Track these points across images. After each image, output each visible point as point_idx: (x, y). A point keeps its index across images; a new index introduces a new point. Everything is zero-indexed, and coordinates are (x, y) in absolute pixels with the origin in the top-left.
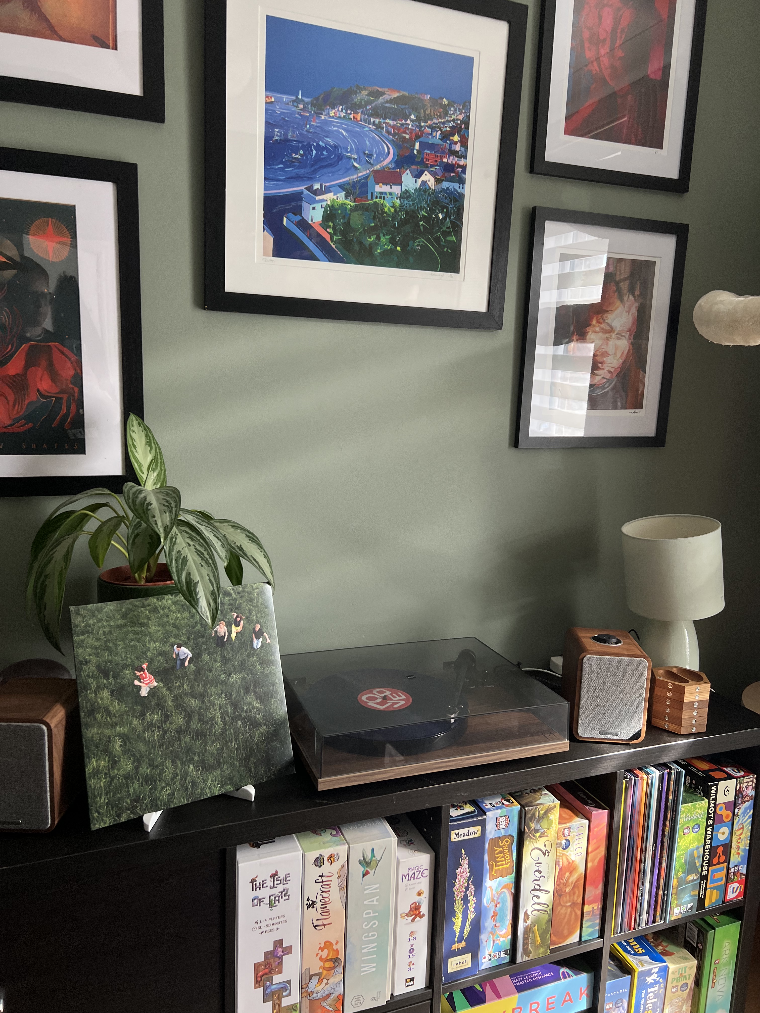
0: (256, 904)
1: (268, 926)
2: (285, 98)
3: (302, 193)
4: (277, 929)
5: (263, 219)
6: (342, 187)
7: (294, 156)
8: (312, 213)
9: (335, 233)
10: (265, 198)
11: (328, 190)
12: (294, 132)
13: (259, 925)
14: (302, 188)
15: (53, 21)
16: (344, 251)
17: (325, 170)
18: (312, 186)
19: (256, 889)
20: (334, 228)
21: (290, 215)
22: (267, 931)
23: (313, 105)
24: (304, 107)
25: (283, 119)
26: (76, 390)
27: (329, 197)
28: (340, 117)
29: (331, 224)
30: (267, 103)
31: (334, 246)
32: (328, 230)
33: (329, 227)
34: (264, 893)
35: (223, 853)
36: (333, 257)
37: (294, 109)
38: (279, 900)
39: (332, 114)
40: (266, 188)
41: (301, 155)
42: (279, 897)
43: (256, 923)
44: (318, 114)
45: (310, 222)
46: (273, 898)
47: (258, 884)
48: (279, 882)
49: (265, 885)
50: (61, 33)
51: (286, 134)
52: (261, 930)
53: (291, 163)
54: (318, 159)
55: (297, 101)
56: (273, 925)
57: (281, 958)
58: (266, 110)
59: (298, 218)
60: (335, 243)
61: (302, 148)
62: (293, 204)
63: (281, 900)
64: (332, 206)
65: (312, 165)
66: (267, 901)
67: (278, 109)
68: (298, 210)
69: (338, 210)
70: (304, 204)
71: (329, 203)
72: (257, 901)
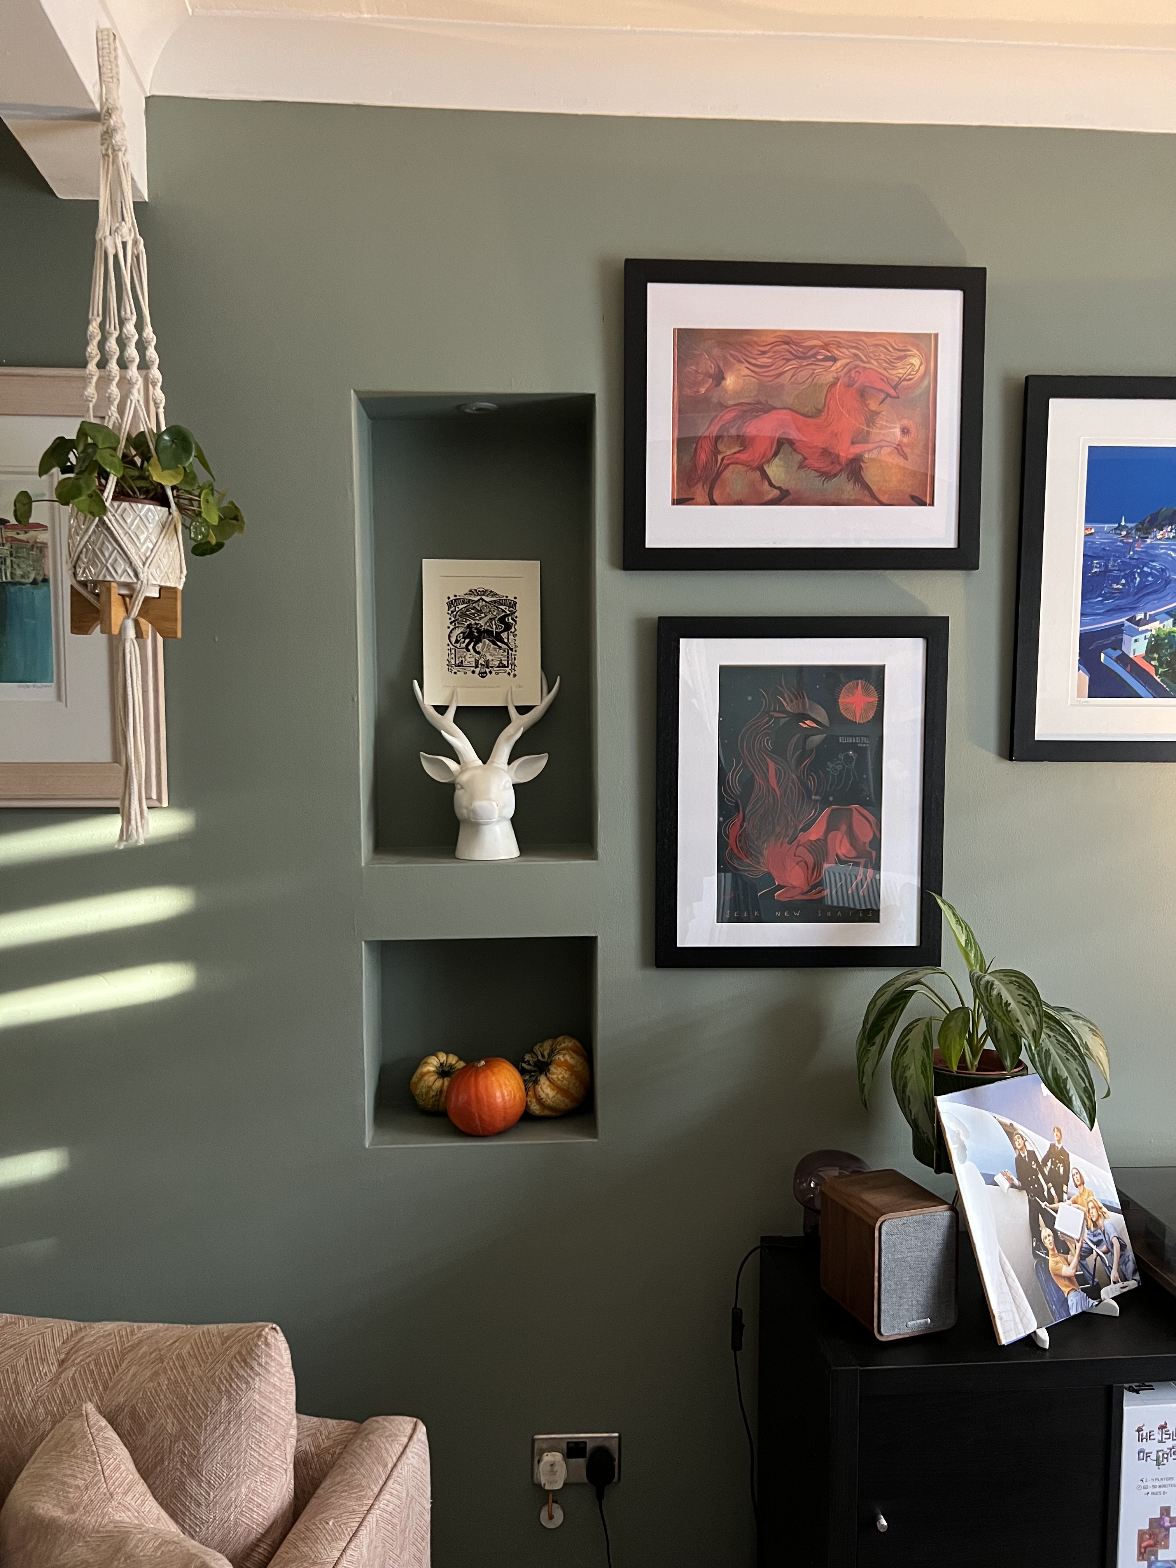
0: (1142, 1458)
1: (1154, 1487)
2: (1106, 527)
3: (1123, 625)
4: (1164, 1493)
5: (1078, 658)
6: (1169, 613)
7: (1115, 586)
8: (1134, 646)
9: (1161, 666)
10: (1082, 636)
11: (1153, 619)
12: (1115, 561)
13: (1146, 1484)
14: (1123, 620)
15: (874, 488)
16: (1171, 684)
17: (1150, 597)
18: (1134, 617)
19: (1142, 1439)
20: (1159, 660)
21: (1109, 650)
22: (1153, 1493)
23: (1138, 529)
24: (1128, 533)
25: (1104, 549)
26: (874, 854)
27: (1154, 626)
28: (1168, 539)
29: (1156, 656)
30: (1086, 535)
31: (1159, 680)
32: (1153, 663)
33: (1154, 659)
34: (1151, 1447)
35: (1109, 1389)
36: (1158, 692)
37: (1116, 537)
38: (1167, 1458)
39: (1159, 536)
40: (1082, 624)
41: (1123, 585)
42: (1167, 1454)
43: (1142, 1480)
44: (1143, 539)
45: (1131, 656)
46: (1160, 1454)
47: (1145, 1435)
48: (1168, 1436)
49: (1152, 1437)
50: (881, 498)
51: (1106, 566)
52: (1146, 1491)
53: (1110, 595)
54: (1142, 586)
55: (1120, 528)
56: (1160, 1487)
58: (1085, 543)
59: (1119, 652)
60: (1161, 676)
61: (1123, 577)
62: (1113, 638)
63: (1170, 1459)
64: (1158, 636)
65: (1136, 593)
66: (1154, 1457)
67: (1098, 539)
68: (1118, 645)
69: (1165, 639)
70: (1125, 637)
71: (1154, 632)
72: (1143, 1455)
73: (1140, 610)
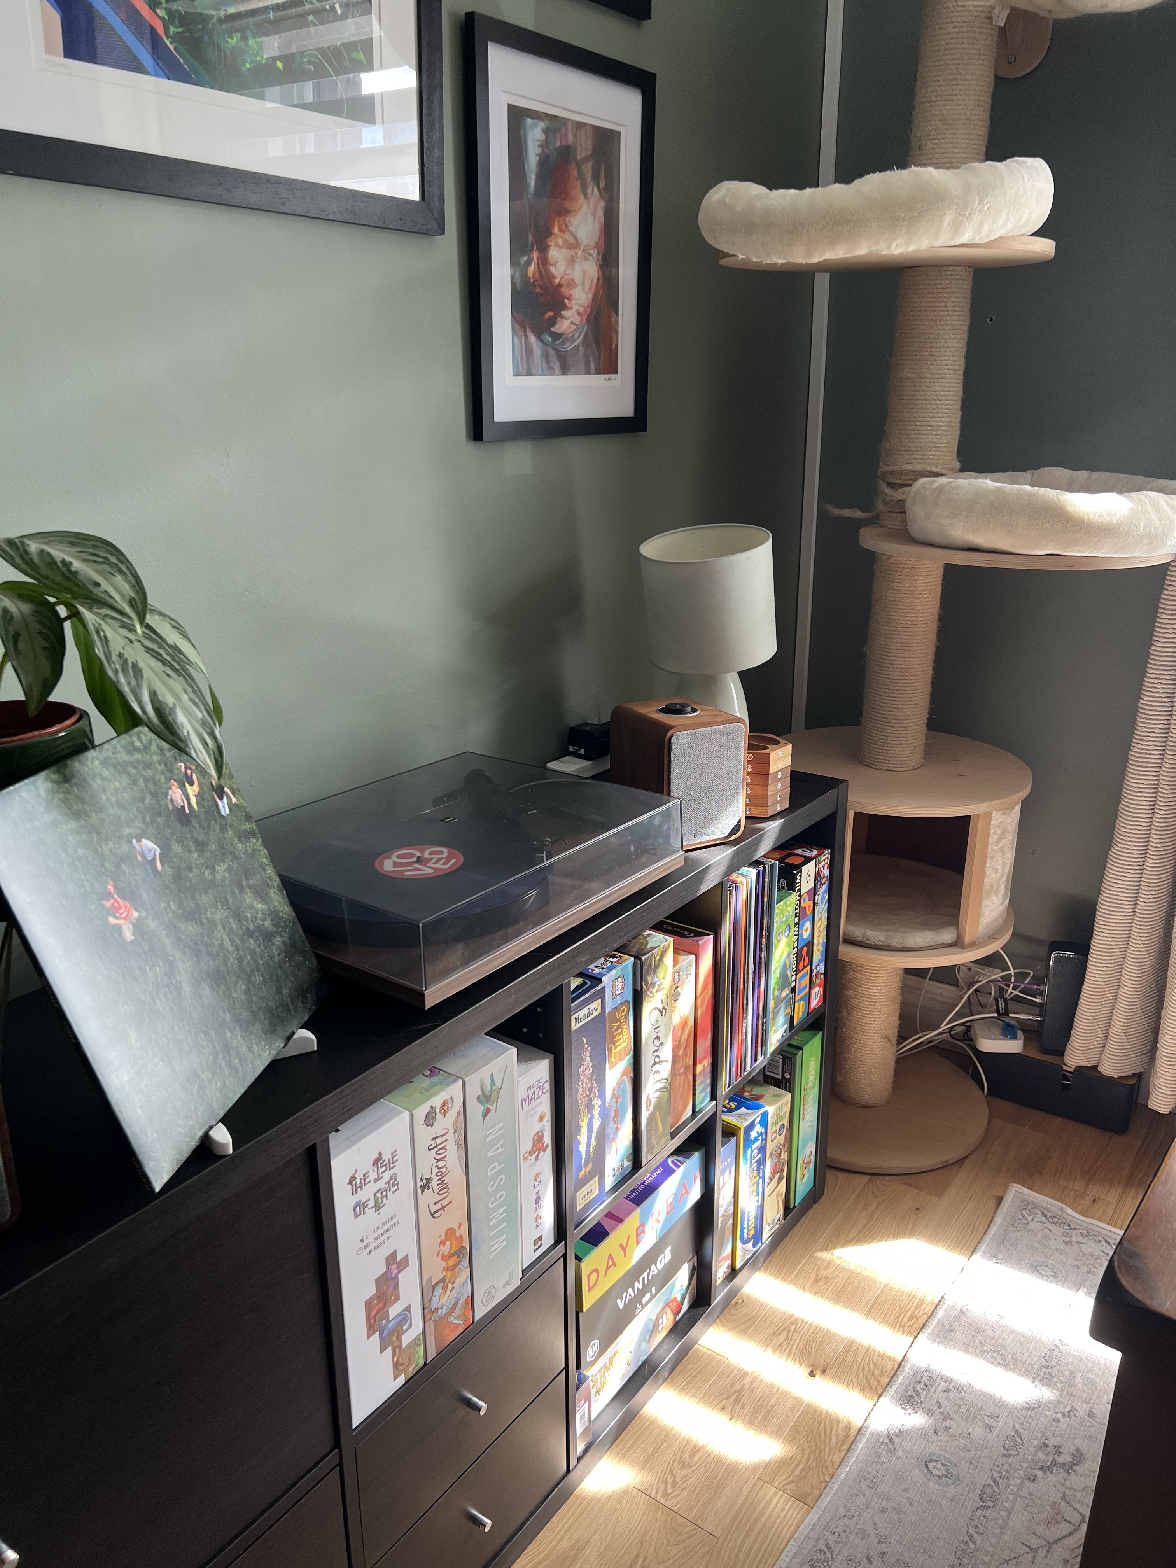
0: (358, 1213)
1: (376, 1239)
4: (388, 1238)
13: (366, 1242)
19: (356, 1190)
22: (376, 1248)
34: (367, 1193)
35: (312, 1152)
38: (386, 1196)
42: (386, 1190)
43: (362, 1240)
46: (379, 1195)
47: (358, 1182)
48: (384, 1168)
49: (367, 1181)
52: (368, 1249)
56: (382, 1234)
57: (396, 1279)
63: (390, 1194)
66: (371, 1203)
72: (360, 1208)
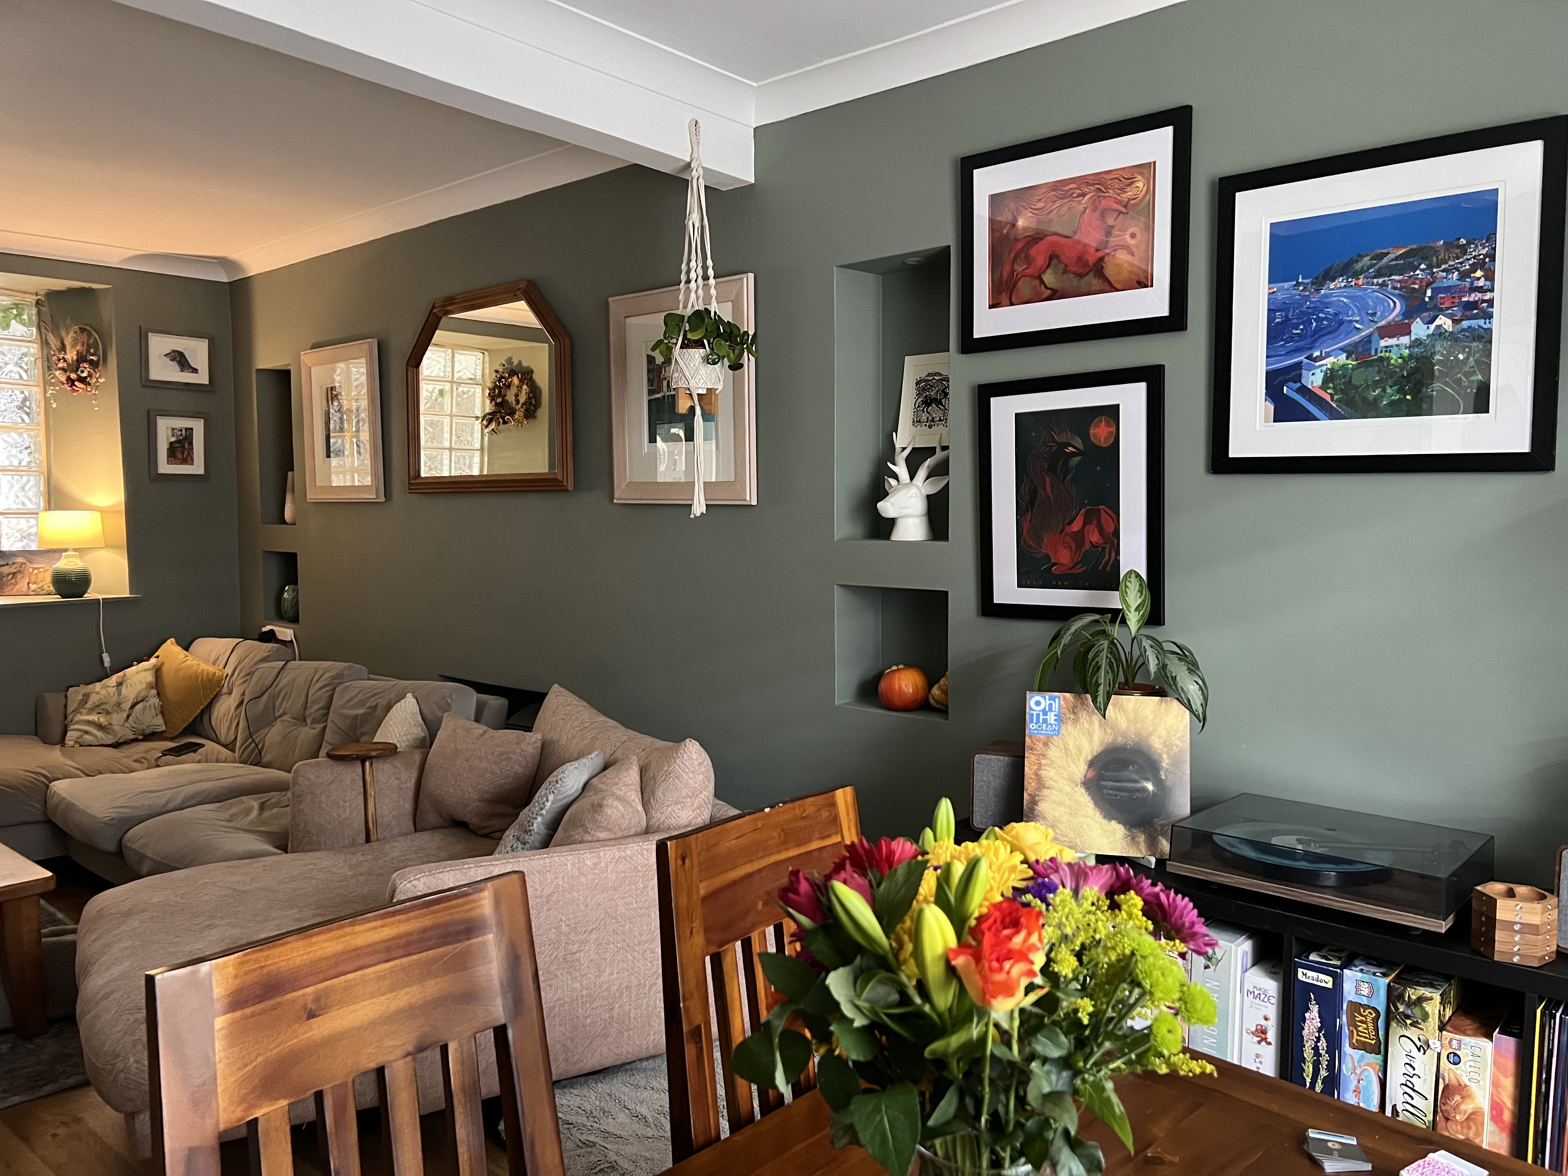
2: (1286, 285)
3: (1302, 362)
5: (1264, 391)
6: (1342, 349)
7: (1294, 331)
8: (1312, 378)
9: (1336, 393)
10: (1268, 374)
11: (1328, 355)
12: (1294, 312)
14: (1302, 358)
15: (1112, 279)
16: (1345, 408)
17: (1325, 338)
18: (1312, 355)
20: (1333, 389)
21: (1291, 384)
23: (1313, 283)
24: (1305, 288)
25: (1285, 303)
26: (1116, 541)
27: (1329, 362)
28: (1341, 288)
29: (1331, 385)
30: (1269, 294)
31: (1334, 405)
32: (1329, 391)
33: (1330, 388)
36: (1334, 415)
37: (1294, 292)
39: (1332, 286)
40: (1267, 366)
41: (1302, 330)
44: (1318, 291)
45: (1310, 387)
50: (1117, 286)
51: (1287, 316)
53: (1291, 339)
54: (1318, 330)
55: (1298, 284)
58: (1269, 300)
59: (1299, 385)
60: (1336, 401)
61: (1302, 324)
62: (1294, 373)
64: (1333, 369)
65: (1313, 336)
67: (1280, 296)
68: (1298, 378)
69: (1338, 371)
70: (1304, 372)
71: (1329, 366)
73: (1316, 350)
